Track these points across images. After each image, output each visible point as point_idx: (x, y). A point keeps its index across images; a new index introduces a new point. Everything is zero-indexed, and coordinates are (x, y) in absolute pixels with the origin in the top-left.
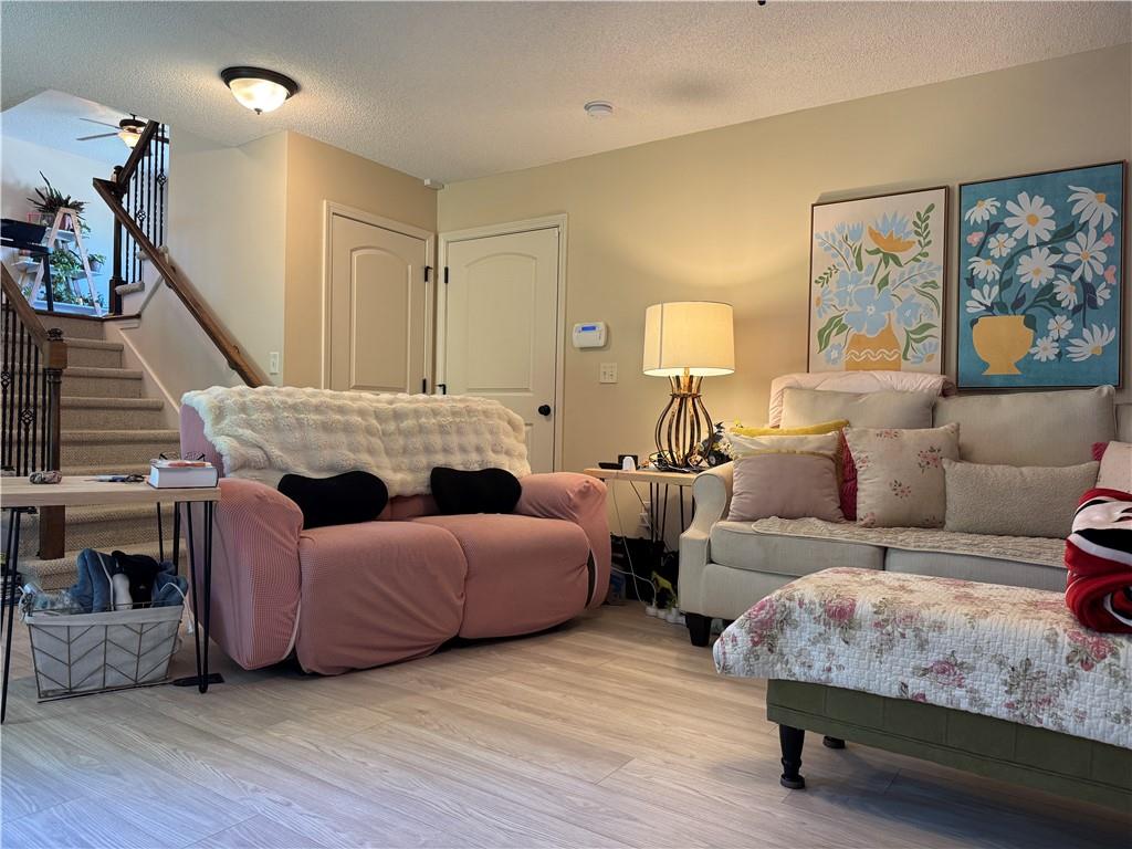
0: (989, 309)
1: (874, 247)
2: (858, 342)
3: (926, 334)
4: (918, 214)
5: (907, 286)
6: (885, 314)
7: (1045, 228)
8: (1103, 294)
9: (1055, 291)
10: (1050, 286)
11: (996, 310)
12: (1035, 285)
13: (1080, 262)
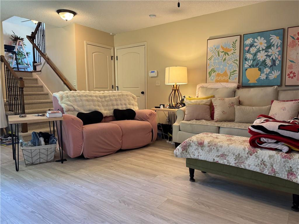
0: (250, 66)
1: (222, 51)
2: (218, 75)
3: (234, 73)
4: (233, 42)
5: (230, 61)
6: (225, 68)
7: (264, 46)
8: (277, 62)
9: (266, 62)
10: (265, 61)
11: (252, 67)
12: (261, 60)
13: (272, 54)
